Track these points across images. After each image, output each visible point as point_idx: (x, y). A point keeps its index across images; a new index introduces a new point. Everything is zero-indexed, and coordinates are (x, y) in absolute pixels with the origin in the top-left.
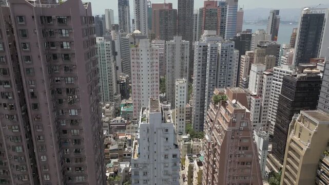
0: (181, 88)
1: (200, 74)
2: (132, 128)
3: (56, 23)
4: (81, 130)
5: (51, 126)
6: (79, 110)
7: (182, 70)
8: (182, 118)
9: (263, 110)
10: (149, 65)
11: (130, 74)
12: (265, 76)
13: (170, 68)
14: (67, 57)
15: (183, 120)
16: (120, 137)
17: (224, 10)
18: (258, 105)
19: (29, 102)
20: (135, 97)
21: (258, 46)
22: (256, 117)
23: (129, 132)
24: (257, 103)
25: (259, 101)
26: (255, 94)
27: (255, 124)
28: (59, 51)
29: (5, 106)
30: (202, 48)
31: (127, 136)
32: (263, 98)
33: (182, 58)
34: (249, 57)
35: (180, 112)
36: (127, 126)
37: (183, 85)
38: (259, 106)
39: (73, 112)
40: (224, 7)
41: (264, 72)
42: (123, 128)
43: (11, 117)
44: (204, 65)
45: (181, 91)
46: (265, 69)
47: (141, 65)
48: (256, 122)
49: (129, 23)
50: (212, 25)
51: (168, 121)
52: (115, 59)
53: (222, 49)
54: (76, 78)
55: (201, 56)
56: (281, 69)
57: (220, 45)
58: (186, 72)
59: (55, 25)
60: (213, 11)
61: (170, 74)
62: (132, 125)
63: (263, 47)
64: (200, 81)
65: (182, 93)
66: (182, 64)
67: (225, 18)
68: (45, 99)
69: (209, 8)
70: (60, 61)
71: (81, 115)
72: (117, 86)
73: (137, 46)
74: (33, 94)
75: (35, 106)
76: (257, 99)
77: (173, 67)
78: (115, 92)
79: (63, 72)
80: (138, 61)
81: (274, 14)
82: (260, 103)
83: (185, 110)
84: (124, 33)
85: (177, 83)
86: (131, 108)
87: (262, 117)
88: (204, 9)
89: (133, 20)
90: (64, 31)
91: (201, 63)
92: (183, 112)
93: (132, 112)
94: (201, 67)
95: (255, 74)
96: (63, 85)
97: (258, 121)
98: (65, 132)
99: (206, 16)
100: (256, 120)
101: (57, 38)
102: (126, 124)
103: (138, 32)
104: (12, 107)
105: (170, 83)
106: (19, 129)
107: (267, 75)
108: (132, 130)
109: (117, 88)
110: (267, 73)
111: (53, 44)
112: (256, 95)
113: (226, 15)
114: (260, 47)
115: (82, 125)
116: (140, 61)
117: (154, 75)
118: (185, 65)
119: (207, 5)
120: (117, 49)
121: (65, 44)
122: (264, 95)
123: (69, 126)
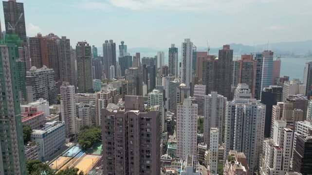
0: (214, 136)
1: (230, 127)
2: (176, 164)
3: (145, 120)
4: (151, 171)
5: (138, 168)
6: (151, 161)
7: (217, 118)
8: (214, 159)
9: (284, 160)
10: (190, 117)
11: (176, 113)
12: (285, 132)
13: (208, 116)
14: (148, 135)
15: (215, 161)
16: (167, 171)
17: (260, 61)
18: (280, 155)
19: (130, 156)
20: (179, 137)
21: (287, 100)
22: (278, 165)
23: (173, 167)
24: (279, 154)
25: (280, 152)
26: (278, 145)
27: (278, 171)
28: (145, 132)
29: (119, 156)
30: (231, 108)
31: (172, 170)
32: (284, 150)
33: (218, 109)
34: (279, 108)
35: (213, 155)
36: (172, 163)
37: (215, 134)
38: (281, 157)
39: (148, 162)
40: (261, 58)
41: (285, 129)
42: (169, 164)
43: (121, 162)
44: (233, 120)
45: (214, 139)
46: (285, 126)
47: (184, 117)
48: (279, 169)
49: (177, 66)
50: (248, 75)
51: (197, 171)
52: (165, 104)
53: (246, 110)
54: (151, 145)
55: (231, 113)
56: (304, 125)
57: (245, 106)
58: (221, 120)
59: (145, 121)
60: (248, 64)
61: (207, 121)
62: (175, 162)
63: (292, 101)
64: (229, 132)
65: (215, 141)
66: (217, 113)
67: (262, 67)
68: (136, 155)
69: (245, 61)
70: (145, 137)
71: (152, 163)
72: (165, 124)
73: (182, 104)
74: (132, 152)
75: (132, 158)
76: (279, 151)
77: (210, 115)
78: (163, 130)
79: (145, 142)
80: (182, 114)
81: (309, 65)
82: (281, 154)
83: (217, 154)
84: (173, 77)
85: (211, 132)
86: (175, 147)
87: (284, 165)
88: (241, 62)
89: (180, 63)
90: (148, 124)
91: (230, 118)
92: (216, 155)
93: (176, 150)
94: (230, 121)
95: (277, 129)
96: (145, 148)
97: (280, 168)
98: (143, 172)
99: (243, 67)
100: (278, 168)
101: (145, 127)
102: (171, 161)
103: (184, 85)
104: (122, 158)
105: (207, 128)
106: (123, 168)
107: (287, 131)
108: (176, 166)
109: (165, 126)
110: (287, 130)
111: (142, 129)
112: (278, 147)
113: (262, 65)
114: (289, 100)
115: (152, 169)
116: (184, 114)
117: (194, 125)
118: (220, 115)
119: (244, 59)
120: (167, 96)
121: (148, 130)
122: (285, 147)
123: (145, 169)
